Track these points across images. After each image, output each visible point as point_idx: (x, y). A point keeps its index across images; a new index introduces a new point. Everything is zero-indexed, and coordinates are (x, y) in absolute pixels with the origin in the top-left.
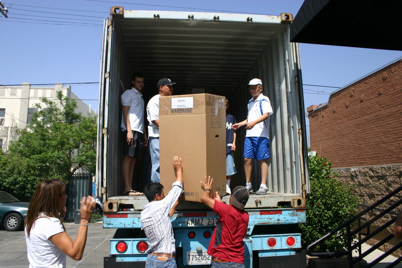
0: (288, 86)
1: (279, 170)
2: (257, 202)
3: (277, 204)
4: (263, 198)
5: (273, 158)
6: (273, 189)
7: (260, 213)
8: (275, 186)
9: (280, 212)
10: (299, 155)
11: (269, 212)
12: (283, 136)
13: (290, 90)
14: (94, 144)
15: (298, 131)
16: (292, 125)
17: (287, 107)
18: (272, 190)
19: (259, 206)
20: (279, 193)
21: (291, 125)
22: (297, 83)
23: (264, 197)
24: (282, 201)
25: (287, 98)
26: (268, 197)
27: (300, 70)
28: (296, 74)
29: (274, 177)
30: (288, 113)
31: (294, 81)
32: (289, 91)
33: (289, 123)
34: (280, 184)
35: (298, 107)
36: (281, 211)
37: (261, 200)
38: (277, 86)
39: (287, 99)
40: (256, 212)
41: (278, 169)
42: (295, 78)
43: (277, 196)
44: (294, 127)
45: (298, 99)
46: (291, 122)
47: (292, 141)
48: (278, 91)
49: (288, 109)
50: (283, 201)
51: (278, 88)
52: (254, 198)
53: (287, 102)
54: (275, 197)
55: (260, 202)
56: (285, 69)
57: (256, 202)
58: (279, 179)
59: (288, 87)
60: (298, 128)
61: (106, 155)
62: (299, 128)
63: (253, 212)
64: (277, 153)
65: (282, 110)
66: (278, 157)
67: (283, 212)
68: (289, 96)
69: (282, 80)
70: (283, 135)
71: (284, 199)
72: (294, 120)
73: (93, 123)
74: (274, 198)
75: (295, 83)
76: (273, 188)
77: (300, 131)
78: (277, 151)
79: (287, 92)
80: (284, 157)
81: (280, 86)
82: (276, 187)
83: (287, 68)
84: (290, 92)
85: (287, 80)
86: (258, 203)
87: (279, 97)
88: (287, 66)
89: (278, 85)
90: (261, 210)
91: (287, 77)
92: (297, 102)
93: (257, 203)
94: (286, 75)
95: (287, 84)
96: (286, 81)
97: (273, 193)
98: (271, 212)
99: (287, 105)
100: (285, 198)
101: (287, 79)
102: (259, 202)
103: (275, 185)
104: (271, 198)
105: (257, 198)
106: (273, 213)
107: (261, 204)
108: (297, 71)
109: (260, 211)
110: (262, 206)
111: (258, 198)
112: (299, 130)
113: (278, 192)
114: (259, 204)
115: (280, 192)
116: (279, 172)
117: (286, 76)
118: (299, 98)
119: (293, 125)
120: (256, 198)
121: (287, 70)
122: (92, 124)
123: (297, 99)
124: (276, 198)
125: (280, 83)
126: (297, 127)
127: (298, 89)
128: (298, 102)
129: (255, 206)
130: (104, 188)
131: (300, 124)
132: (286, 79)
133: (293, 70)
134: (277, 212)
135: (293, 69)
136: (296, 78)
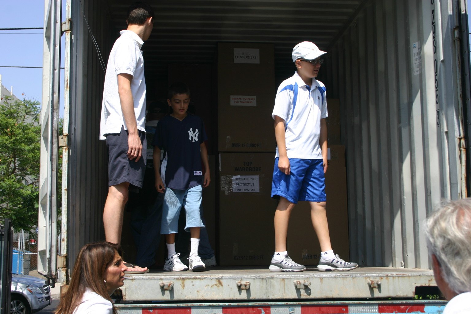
0: (439, 47)
1: (417, 221)
2: (372, 286)
3: (414, 290)
4: (384, 278)
5: (405, 197)
6: (404, 261)
7: (379, 308)
8: (408, 254)
9: (419, 307)
10: (459, 191)
11: (397, 307)
12: (426, 152)
13: (442, 58)
14: (15, 163)
15: (457, 141)
16: (446, 130)
17: (436, 91)
18: (402, 263)
19: (377, 294)
20: (417, 269)
21: (443, 129)
22: (457, 43)
23: (387, 276)
24: (424, 285)
25: (436, 72)
26: (395, 276)
27: (466, 15)
28: (456, 24)
29: (407, 236)
30: (437, 103)
31: (450, 37)
32: (439, 59)
33: (439, 124)
34: (419, 250)
35: (460, 92)
36: (423, 305)
37: (379, 283)
38: (415, 47)
39: (436, 75)
40: (370, 307)
41: (416, 218)
42: (454, 32)
43: (414, 274)
44: (449, 133)
45: (459, 76)
46: (443, 123)
47: (445, 163)
48: (417, 57)
49: (437, 96)
50: (427, 285)
51: (417, 51)
52: (366, 277)
53: (436, 80)
54: (409, 276)
55: (379, 286)
56: (433, 11)
57: (370, 286)
58: (419, 239)
59: (437, 50)
60: (458, 137)
61: (66, 190)
62: (460, 135)
63: (364, 307)
64: (414, 186)
65: (424, 99)
66: (416, 195)
67: (426, 308)
68: (440, 70)
69: (425, 35)
70: (426, 149)
71: (428, 282)
72: (449, 118)
73: (14, 118)
74: (406, 278)
75: (454, 42)
76: (404, 259)
77: (463, 141)
78: (414, 182)
79: (436, 61)
80: (429, 194)
81: (420, 48)
82: (411, 256)
83: (437, 10)
84: (443, 61)
85: (437, 35)
86: (375, 288)
87: (418, 69)
88: (437, 6)
89: (416, 44)
90: (380, 302)
91: (436, 28)
92: (457, 82)
93: (371, 289)
94: (434, 24)
95: (437, 44)
96: (434, 38)
97: (406, 269)
98: (402, 307)
99: (436, 88)
100: (429, 279)
101: (437, 32)
102: (377, 287)
103: (408, 252)
104: (400, 278)
105: (372, 279)
106: (406, 309)
107: (380, 291)
108: (457, 18)
109: (379, 305)
110: (384, 294)
111: (374, 277)
112: (460, 139)
113: (416, 267)
114: (376, 291)
115: (420, 268)
116: (416, 225)
117: (434, 26)
118: (460, 73)
119: (448, 128)
120: (369, 277)
121: (437, 14)
122: (11, 120)
123: (457, 76)
124: (411, 278)
125: (422, 41)
126: (457, 134)
127: (459, 55)
128: (459, 82)
129: (368, 294)
130: (63, 256)
131: (463, 128)
132: (434, 33)
133: (450, 15)
134: (415, 307)
135: (450, 12)
136: (456, 32)
